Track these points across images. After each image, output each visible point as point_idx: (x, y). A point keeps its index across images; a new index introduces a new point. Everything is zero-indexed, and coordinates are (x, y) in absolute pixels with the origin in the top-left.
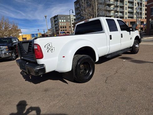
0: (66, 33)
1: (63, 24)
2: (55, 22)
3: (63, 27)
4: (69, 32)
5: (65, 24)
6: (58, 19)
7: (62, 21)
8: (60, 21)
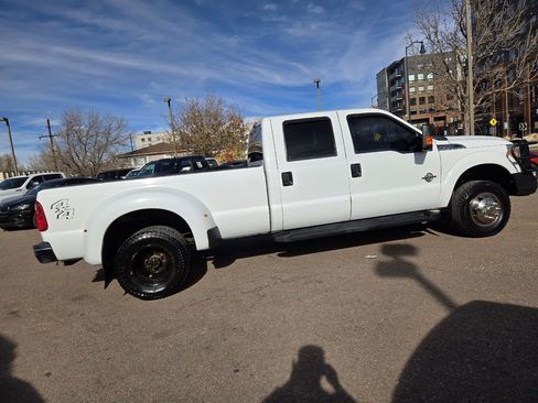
0: (431, 121)
1: (421, 89)
2: (392, 83)
3: (422, 100)
4: (444, 118)
5: (430, 88)
6: (403, 74)
7: (420, 77)
8: (412, 78)
